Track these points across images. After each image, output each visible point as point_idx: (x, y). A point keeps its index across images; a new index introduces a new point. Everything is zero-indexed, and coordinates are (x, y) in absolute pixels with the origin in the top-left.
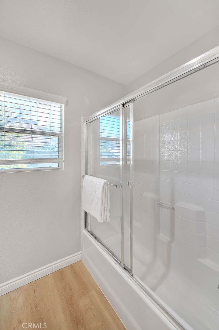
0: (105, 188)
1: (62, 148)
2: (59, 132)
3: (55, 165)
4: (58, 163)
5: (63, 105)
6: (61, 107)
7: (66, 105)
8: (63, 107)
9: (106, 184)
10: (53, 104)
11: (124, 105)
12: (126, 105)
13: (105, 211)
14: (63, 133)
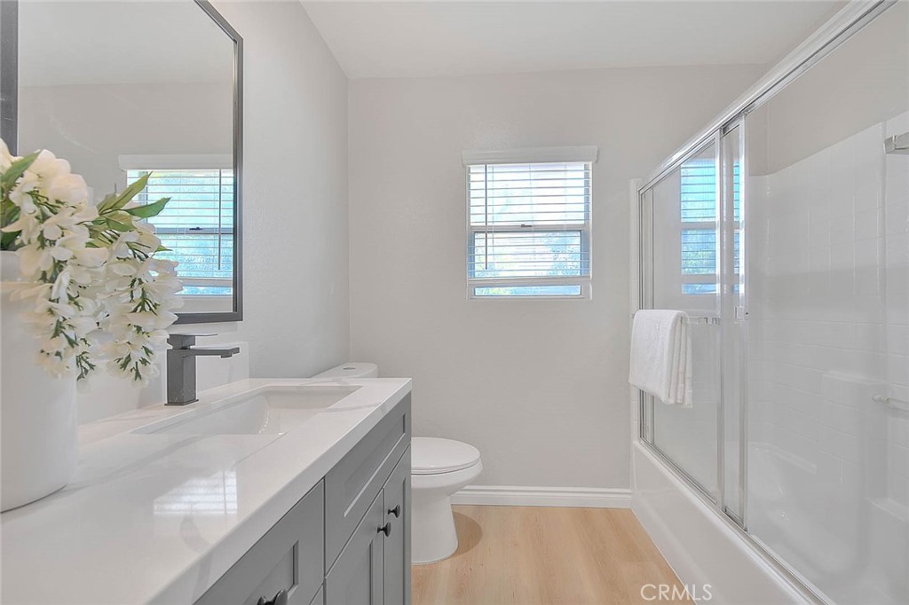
0: (678, 329)
1: (588, 254)
2: (583, 222)
3: (575, 291)
4: (579, 286)
5: (590, 164)
6: (586, 168)
7: (596, 162)
8: (591, 168)
9: (681, 320)
10: (571, 166)
11: (724, 129)
12: (731, 127)
13: (680, 381)
14: (591, 222)
